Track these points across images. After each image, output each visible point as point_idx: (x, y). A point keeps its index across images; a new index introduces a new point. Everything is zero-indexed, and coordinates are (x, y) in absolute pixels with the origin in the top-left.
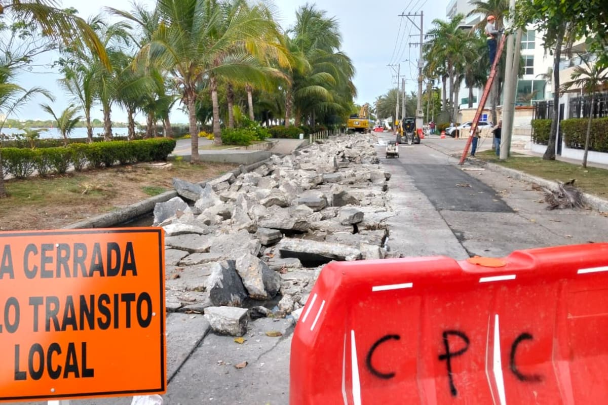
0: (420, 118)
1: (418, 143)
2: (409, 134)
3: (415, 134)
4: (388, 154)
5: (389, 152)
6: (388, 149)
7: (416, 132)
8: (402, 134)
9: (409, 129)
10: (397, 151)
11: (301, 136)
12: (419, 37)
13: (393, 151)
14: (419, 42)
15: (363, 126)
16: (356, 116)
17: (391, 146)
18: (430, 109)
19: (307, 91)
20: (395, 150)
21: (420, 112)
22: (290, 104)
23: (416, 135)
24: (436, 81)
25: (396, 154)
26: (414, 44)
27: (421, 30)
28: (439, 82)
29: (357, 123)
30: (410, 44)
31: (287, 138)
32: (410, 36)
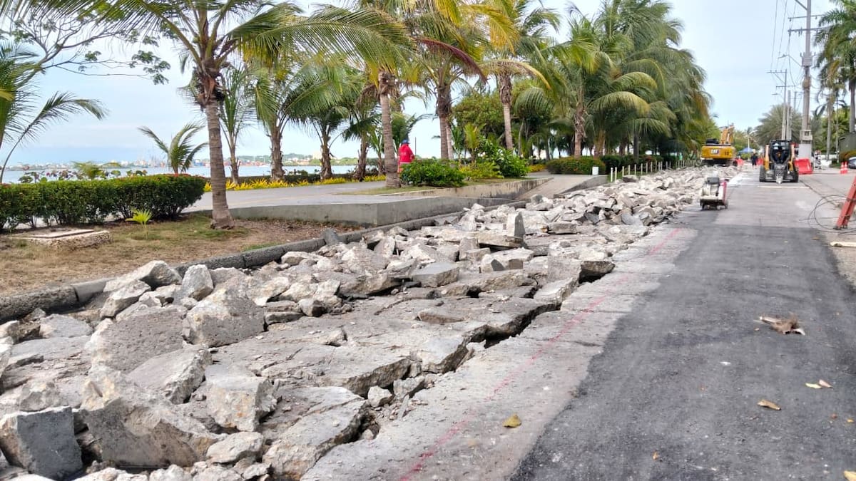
0: (807, 142)
1: (795, 180)
2: (779, 167)
3: (789, 166)
4: (704, 203)
5: (706, 197)
6: (704, 194)
7: (791, 163)
8: (767, 167)
9: (780, 159)
10: (720, 197)
11: (595, 170)
12: (806, 19)
13: (713, 197)
14: (805, 27)
15: (724, 156)
16: (714, 142)
17: (709, 186)
18: (833, 132)
19: (606, 101)
20: (717, 194)
21: (807, 133)
22: (581, 122)
23: (792, 169)
24: (841, 91)
25: (721, 203)
26: (795, 31)
27: (808, 9)
28: (845, 92)
29: (715, 151)
30: (790, 31)
31: (575, 173)
32: (790, 19)
